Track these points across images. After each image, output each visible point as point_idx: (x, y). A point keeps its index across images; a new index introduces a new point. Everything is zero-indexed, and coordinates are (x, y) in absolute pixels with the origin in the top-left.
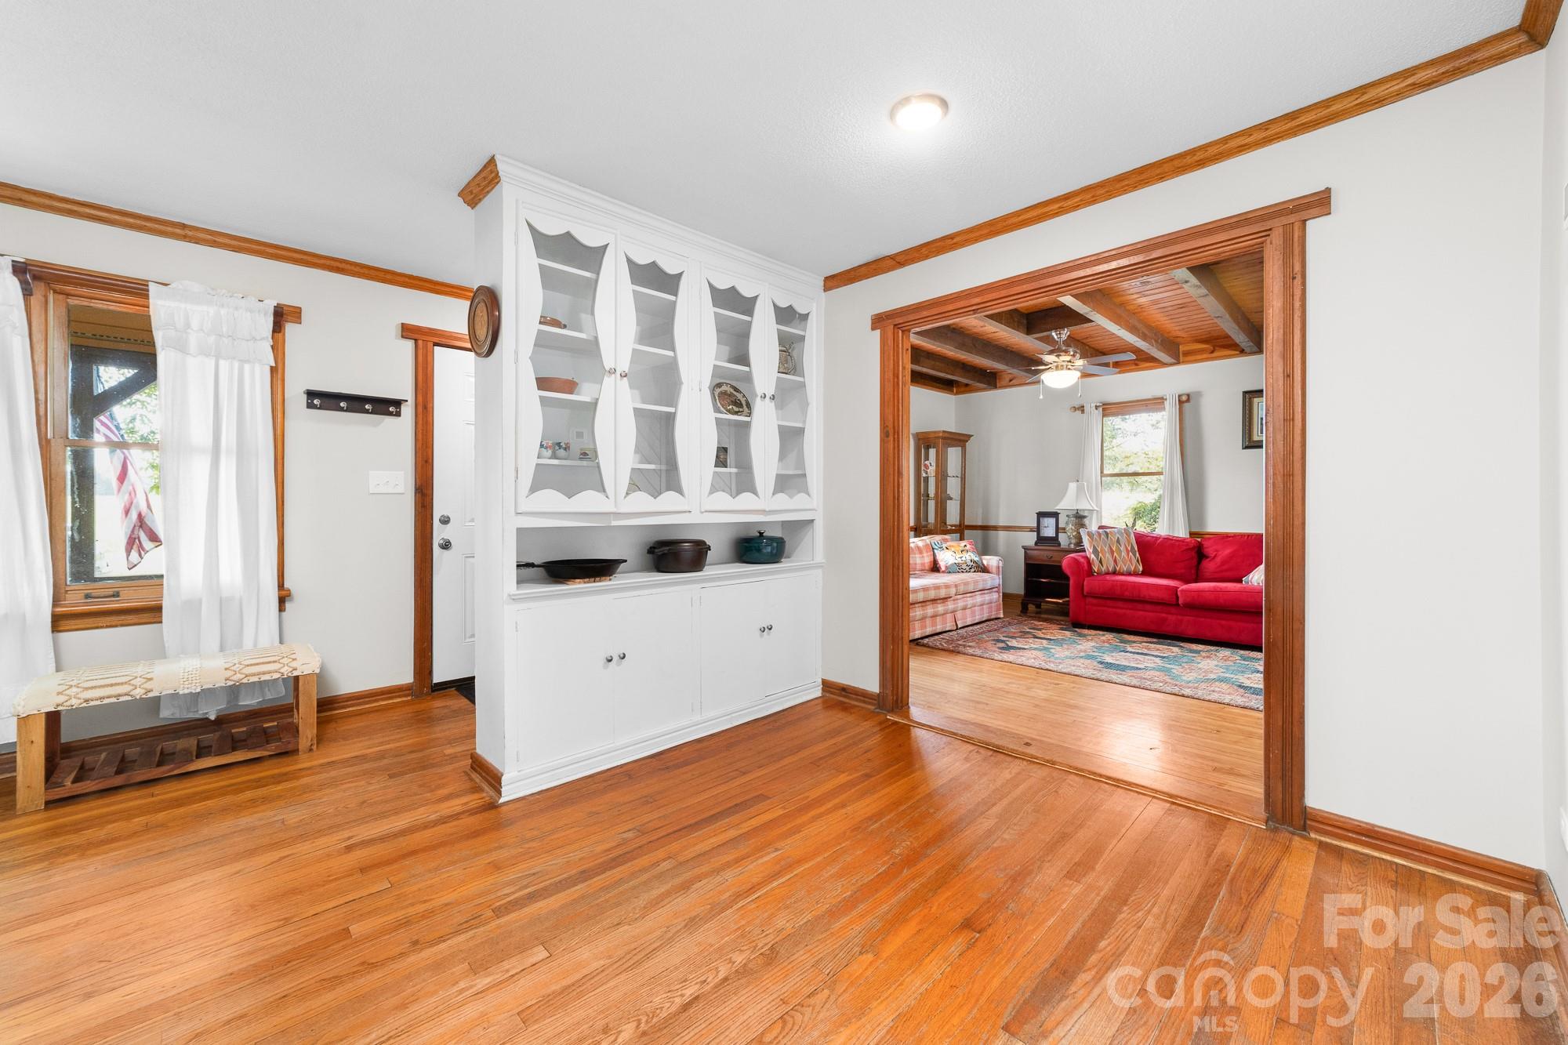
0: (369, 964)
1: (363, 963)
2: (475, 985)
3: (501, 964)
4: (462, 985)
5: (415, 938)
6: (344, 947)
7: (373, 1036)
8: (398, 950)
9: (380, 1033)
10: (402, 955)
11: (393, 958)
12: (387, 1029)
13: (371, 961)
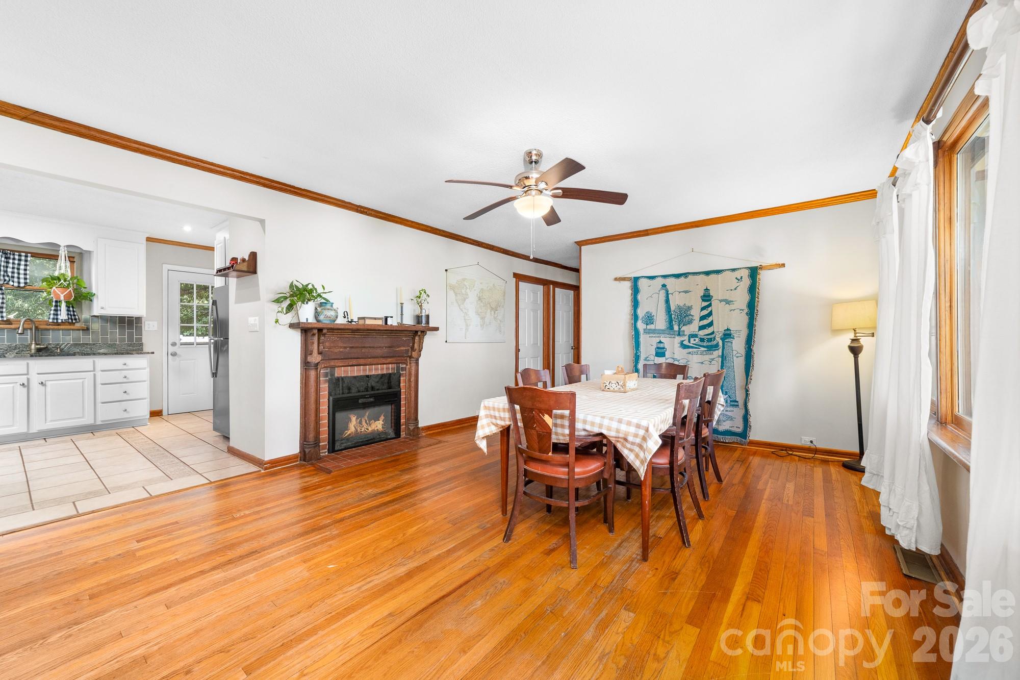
0: (224, 652)
1: (229, 651)
2: (146, 649)
3: (120, 667)
4: (156, 648)
5: (188, 676)
6: (246, 660)
7: (214, 616)
8: (202, 665)
9: (210, 618)
10: (199, 662)
11: (206, 658)
12: (208, 619)
13: (223, 654)
